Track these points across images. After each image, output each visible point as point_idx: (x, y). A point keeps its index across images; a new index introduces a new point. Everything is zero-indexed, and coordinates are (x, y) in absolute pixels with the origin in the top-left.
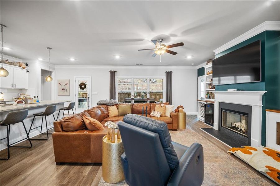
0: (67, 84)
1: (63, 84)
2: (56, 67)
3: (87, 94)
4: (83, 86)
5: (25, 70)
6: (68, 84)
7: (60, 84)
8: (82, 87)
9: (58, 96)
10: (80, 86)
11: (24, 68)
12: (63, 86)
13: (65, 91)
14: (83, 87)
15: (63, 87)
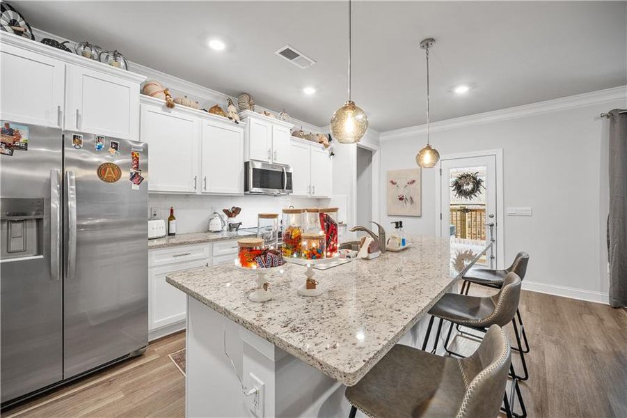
0: (414, 181)
1: (402, 182)
2: (383, 137)
3: (484, 210)
4: (467, 185)
5: (327, 151)
6: (418, 181)
7: (392, 182)
8: (465, 187)
9: (389, 216)
10: (458, 187)
11: (326, 146)
12: (402, 188)
13: (409, 204)
14: (470, 187)
15: (402, 192)
